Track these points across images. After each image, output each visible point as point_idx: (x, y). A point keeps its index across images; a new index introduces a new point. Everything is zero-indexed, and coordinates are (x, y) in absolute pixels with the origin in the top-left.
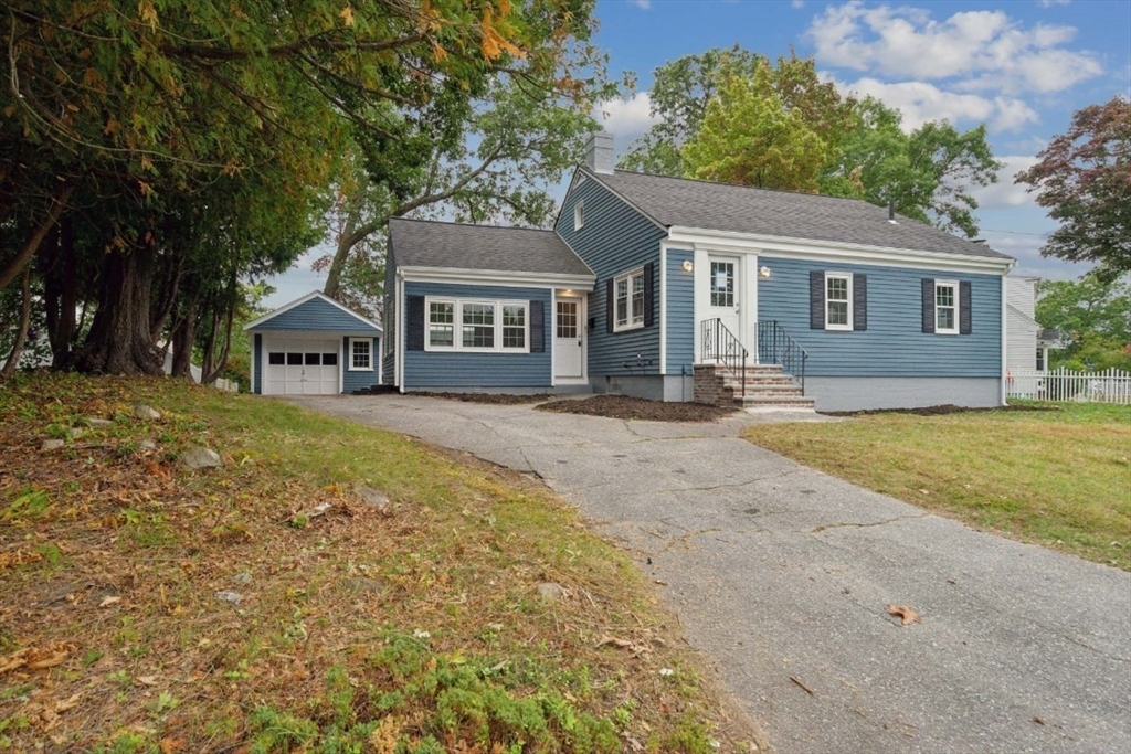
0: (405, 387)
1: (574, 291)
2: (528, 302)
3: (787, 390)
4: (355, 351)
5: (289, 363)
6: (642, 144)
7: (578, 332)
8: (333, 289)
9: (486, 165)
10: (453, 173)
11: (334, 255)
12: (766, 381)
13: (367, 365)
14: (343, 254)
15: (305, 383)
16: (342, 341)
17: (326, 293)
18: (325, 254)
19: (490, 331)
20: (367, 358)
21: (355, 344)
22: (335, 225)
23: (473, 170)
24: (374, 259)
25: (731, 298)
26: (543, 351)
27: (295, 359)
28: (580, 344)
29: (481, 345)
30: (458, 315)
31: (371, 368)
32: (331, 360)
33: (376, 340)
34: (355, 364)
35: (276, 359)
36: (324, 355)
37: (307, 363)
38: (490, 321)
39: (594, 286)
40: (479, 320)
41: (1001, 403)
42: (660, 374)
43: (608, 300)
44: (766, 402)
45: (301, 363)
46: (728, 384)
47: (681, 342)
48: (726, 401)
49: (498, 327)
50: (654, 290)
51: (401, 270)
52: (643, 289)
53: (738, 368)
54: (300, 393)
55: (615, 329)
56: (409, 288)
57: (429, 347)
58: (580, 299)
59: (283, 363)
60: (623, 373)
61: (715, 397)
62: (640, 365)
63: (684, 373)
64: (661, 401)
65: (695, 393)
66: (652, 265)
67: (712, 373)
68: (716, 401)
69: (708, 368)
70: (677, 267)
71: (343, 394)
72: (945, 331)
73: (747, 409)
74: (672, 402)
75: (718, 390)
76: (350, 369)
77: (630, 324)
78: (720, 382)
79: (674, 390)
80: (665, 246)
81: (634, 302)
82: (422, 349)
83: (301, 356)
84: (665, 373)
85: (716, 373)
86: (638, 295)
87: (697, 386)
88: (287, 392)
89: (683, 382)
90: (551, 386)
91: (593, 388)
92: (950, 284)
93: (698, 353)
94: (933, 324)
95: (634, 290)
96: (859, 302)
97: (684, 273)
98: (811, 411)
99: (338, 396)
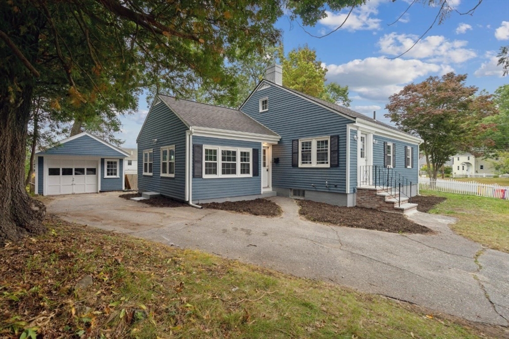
0: (192, 200)
1: (268, 143)
2: (251, 149)
4: (108, 167)
5: (63, 174)
7: (267, 164)
13: (115, 174)
15: (74, 186)
16: (100, 161)
19: (235, 165)
20: (116, 170)
21: (108, 163)
25: (364, 154)
26: (258, 175)
27: (67, 172)
28: (267, 170)
29: (229, 174)
30: (219, 156)
31: (118, 176)
32: (93, 171)
33: (121, 161)
34: (108, 174)
35: (54, 172)
36: (87, 169)
37: (76, 174)
38: (234, 159)
39: (278, 142)
40: (229, 159)
41: (417, 194)
42: (347, 193)
43: (292, 151)
44: (408, 209)
45: (72, 174)
46: (387, 200)
47: (353, 176)
48: (387, 208)
49: (238, 163)
50: (340, 149)
51: (192, 129)
52: (327, 147)
53: (382, 190)
54: (71, 193)
55: (300, 165)
56: (195, 140)
57: (205, 176)
58: (268, 147)
59: (58, 174)
60: (307, 189)
61: (377, 205)
62: (326, 187)
63: (354, 192)
64: (346, 207)
65: (358, 201)
66: (338, 137)
67: (375, 193)
68: (378, 207)
69: (370, 190)
70: (353, 139)
71: (101, 192)
72: (408, 167)
73: (405, 214)
74: (350, 208)
75: (381, 202)
76: (106, 176)
77: (314, 164)
78: (382, 198)
79: (351, 201)
80: (349, 127)
81: (318, 154)
82: (201, 177)
83: (72, 169)
84: (349, 193)
85: (377, 194)
86: (323, 150)
87: (359, 198)
88: (62, 193)
89: (353, 196)
90: (261, 194)
91: (277, 193)
92: (409, 148)
93: (359, 182)
94: (406, 164)
95: (318, 148)
96: (394, 156)
97: (354, 141)
98: (417, 211)
99: (97, 193)
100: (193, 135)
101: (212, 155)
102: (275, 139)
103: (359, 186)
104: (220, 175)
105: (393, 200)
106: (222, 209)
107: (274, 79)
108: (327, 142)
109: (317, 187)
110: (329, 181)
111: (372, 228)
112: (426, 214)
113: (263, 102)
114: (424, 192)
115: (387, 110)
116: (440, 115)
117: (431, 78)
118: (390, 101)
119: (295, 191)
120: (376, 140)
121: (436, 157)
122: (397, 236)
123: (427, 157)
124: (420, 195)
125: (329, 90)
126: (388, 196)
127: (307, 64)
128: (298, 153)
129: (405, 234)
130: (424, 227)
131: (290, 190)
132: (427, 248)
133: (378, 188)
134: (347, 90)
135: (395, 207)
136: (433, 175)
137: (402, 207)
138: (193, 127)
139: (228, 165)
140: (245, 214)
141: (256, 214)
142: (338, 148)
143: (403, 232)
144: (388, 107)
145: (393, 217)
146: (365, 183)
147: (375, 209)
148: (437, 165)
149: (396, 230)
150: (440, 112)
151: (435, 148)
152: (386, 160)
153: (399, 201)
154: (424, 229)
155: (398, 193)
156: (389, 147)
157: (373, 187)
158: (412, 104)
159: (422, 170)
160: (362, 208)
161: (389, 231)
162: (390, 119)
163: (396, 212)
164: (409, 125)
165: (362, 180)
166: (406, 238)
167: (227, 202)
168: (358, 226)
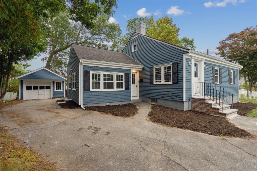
1: (136, 70)
2: (124, 73)
4: (57, 85)
5: (34, 89)
6: (124, 37)
7: (136, 83)
8: (48, 66)
9: (92, 36)
10: (83, 37)
11: (48, 57)
13: (60, 89)
14: (51, 57)
15: (39, 95)
16: (52, 82)
17: (46, 67)
18: (45, 56)
19: (112, 83)
20: (60, 87)
21: (57, 83)
22: (48, 49)
23: (89, 37)
24: (60, 59)
25: (197, 75)
26: (129, 89)
27: (36, 88)
28: (136, 86)
30: (102, 78)
31: (62, 90)
32: (48, 88)
33: (63, 82)
34: (57, 89)
35: (29, 88)
36: (46, 86)
37: (40, 89)
38: (112, 80)
39: (142, 69)
40: (109, 80)
41: (238, 101)
42: (183, 101)
43: (150, 74)
44: (230, 114)
45: (38, 89)
46: (214, 106)
47: (188, 90)
48: (213, 113)
49: (115, 82)
50: (179, 72)
51: (82, 61)
52: (171, 71)
53: (209, 99)
54: (37, 99)
55: (154, 83)
56: (84, 68)
57: (92, 90)
58: (137, 73)
59: (31, 89)
60: (159, 98)
61: (206, 110)
62: (170, 97)
63: (189, 101)
64: (183, 111)
65: (192, 107)
66: (177, 63)
67: (204, 101)
68: (206, 112)
69: (200, 99)
70: (188, 64)
71: (52, 98)
72: (231, 84)
73: (227, 117)
74: (186, 111)
75: (209, 108)
76: (55, 90)
77: (163, 82)
78: (210, 105)
79: (186, 107)
80: (185, 57)
81: (165, 76)
82: (89, 90)
83: (38, 87)
84: (185, 101)
85: (206, 102)
86: (168, 73)
87: (193, 105)
88: (33, 99)
89: (189, 104)
90: (131, 101)
91: (142, 100)
92: (232, 71)
93: (193, 93)
94: (230, 81)
95: (165, 72)
96: (220, 76)
97: (189, 66)
98: (238, 115)
99: (51, 99)
100: (84, 64)
101: (97, 77)
102: (141, 67)
103: (193, 97)
104: (102, 89)
105: (217, 107)
106: (97, 111)
107: (140, 31)
108: (170, 67)
109: (164, 97)
110: (171, 93)
111: (197, 130)
112: (245, 118)
113: (134, 46)
114: (243, 100)
115: (218, 50)
116: (254, 50)
117: (247, 29)
118: (219, 45)
119: (152, 99)
120: (206, 65)
121: (251, 78)
122: (218, 139)
123: (245, 78)
124: (240, 102)
125: (182, 42)
126: (214, 104)
127: (166, 25)
128: (153, 75)
129: (224, 137)
130: (244, 131)
131: (149, 99)
132: (247, 155)
133: (206, 98)
134: (193, 41)
135: (219, 112)
136: (249, 89)
137: (225, 112)
138: (82, 60)
139: (108, 83)
140: (109, 115)
141: (116, 115)
142: (178, 71)
143: (224, 135)
144: (218, 48)
145: (217, 120)
146: (197, 95)
147: (204, 113)
148: (252, 83)
149: (217, 133)
150: (255, 48)
151: (251, 72)
152: (215, 79)
153: (223, 108)
154: (244, 133)
155: (222, 101)
156: (217, 71)
157: (203, 97)
158: (234, 46)
159: (242, 86)
160: (195, 111)
161: (211, 134)
162: (220, 55)
163: (220, 116)
164: (232, 58)
165: (195, 92)
166: (226, 143)
167: (107, 105)
168: (186, 128)
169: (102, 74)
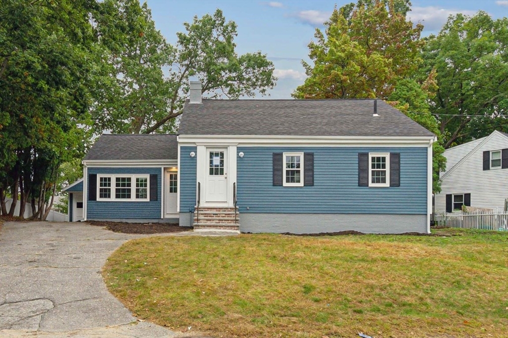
0: (87, 218)
2: (149, 175)
3: (228, 220)
12: (221, 215)
19: (129, 190)
25: (222, 170)
26: (157, 200)
29: (125, 198)
30: (113, 182)
38: (129, 185)
40: (124, 185)
47: (189, 195)
49: (133, 188)
51: (84, 162)
56: (89, 171)
63: (190, 211)
70: (187, 156)
72: (378, 185)
82: (96, 200)
89: (191, 216)
90: (161, 219)
96: (309, 170)
97: (191, 158)
100: (89, 167)
101: (106, 182)
104: (113, 198)
139: (124, 190)
152: (280, 176)
169: (113, 177)
